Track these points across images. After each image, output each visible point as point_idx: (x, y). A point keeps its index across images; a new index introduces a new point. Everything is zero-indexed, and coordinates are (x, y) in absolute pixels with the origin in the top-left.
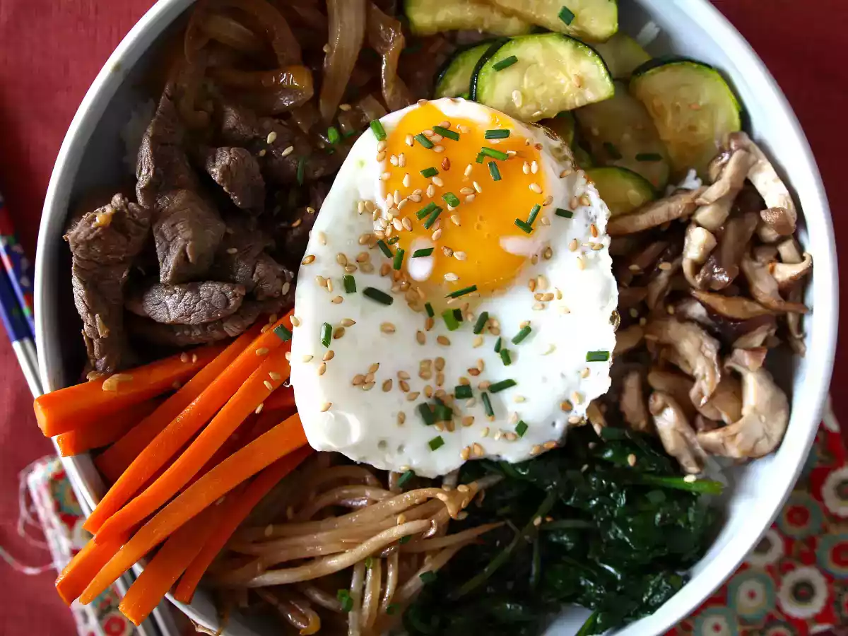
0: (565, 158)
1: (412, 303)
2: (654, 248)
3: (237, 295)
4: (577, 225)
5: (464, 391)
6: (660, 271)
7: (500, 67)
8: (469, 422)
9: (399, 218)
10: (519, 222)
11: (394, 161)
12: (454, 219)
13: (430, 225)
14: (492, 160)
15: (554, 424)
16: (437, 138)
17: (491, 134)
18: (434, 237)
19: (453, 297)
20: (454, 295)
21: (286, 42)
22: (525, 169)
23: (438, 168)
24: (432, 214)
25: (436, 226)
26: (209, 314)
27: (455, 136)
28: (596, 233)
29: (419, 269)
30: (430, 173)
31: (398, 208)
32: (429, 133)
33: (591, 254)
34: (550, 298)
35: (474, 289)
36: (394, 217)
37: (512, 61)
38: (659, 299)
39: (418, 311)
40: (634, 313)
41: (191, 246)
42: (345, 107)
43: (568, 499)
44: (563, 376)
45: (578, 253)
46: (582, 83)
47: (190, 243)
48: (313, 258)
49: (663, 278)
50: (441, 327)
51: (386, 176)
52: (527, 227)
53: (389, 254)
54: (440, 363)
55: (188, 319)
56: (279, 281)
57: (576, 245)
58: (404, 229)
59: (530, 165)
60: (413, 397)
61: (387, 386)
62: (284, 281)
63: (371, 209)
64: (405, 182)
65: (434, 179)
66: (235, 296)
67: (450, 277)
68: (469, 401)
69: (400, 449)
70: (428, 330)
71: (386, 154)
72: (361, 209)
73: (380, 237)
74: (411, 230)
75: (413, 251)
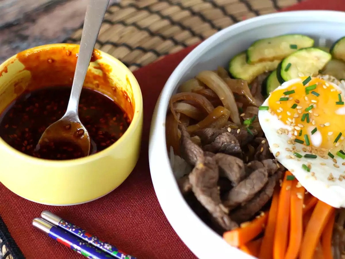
0: (334, 80)
7: (287, 69)
9: (296, 125)
10: (337, 103)
11: (279, 111)
12: (315, 114)
13: (308, 121)
14: (311, 91)
16: (287, 96)
17: (305, 83)
18: (313, 123)
19: (336, 142)
20: (336, 141)
22: (324, 87)
23: (295, 103)
24: (306, 118)
25: (311, 120)
27: (293, 92)
29: (316, 140)
30: (294, 106)
31: (294, 122)
32: (283, 96)
35: (340, 134)
36: (294, 126)
37: (289, 65)
39: (327, 158)
41: (238, 161)
42: (243, 115)
46: (319, 59)
48: (278, 152)
50: (340, 160)
51: (280, 117)
52: (341, 103)
53: (302, 142)
56: (274, 164)
58: (302, 128)
59: (325, 85)
61: (340, 179)
62: (276, 164)
63: (283, 131)
64: (289, 114)
65: (298, 107)
66: (266, 171)
67: (330, 134)
70: (336, 163)
71: (274, 112)
72: (280, 132)
73: (294, 138)
74: (304, 127)
75: (311, 133)
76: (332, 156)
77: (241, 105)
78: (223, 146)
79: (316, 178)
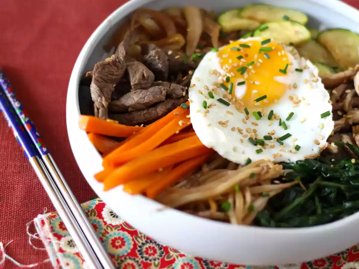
0: (295, 54)
1: (238, 109)
2: (342, 87)
3: (166, 89)
4: (306, 75)
5: (268, 138)
6: (347, 94)
7: (262, 30)
8: (272, 147)
9: (229, 73)
10: (281, 71)
11: (224, 56)
12: (253, 71)
13: (242, 73)
14: (265, 52)
15: (313, 150)
16: (241, 48)
17: (264, 43)
18: (245, 77)
19: (257, 102)
20: (258, 100)
21: (171, 29)
22: (279, 54)
23: (243, 56)
24: (243, 70)
25: (245, 74)
26: (154, 96)
27: (248, 47)
28: (314, 76)
29: (240, 92)
30: (240, 58)
31: (228, 69)
32: (238, 47)
33: (314, 84)
34: (300, 101)
35: (265, 97)
36: (227, 72)
37: (267, 28)
38: (349, 106)
39: (242, 112)
40: (340, 113)
41: (145, 71)
42: (198, 51)
43: (326, 174)
44: (312, 130)
45: (308, 84)
46: (297, 33)
47: (145, 70)
48: (194, 85)
49: (349, 97)
50: (253, 119)
51: (222, 61)
52: (284, 72)
53: (226, 89)
54: (255, 131)
55: (144, 99)
57: (306, 81)
58: (232, 76)
59: (281, 53)
60: (245, 136)
61: (233, 129)
62: (183, 91)
63: (215, 73)
64: (230, 61)
65: (242, 60)
66: (164, 90)
67: (255, 91)
68: (271, 141)
69: (243, 153)
70: (247, 119)
71: (220, 56)
72: (212, 72)
73: (222, 82)
74: (235, 76)
75: (237, 84)
76: (247, 113)
77: (204, 43)
78: (150, 59)
79: (205, 116)
